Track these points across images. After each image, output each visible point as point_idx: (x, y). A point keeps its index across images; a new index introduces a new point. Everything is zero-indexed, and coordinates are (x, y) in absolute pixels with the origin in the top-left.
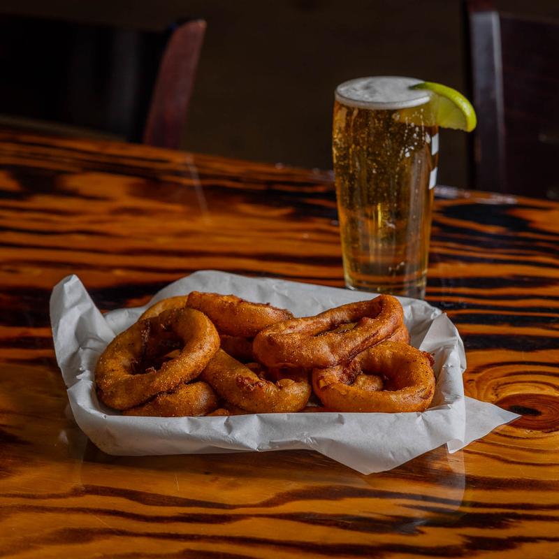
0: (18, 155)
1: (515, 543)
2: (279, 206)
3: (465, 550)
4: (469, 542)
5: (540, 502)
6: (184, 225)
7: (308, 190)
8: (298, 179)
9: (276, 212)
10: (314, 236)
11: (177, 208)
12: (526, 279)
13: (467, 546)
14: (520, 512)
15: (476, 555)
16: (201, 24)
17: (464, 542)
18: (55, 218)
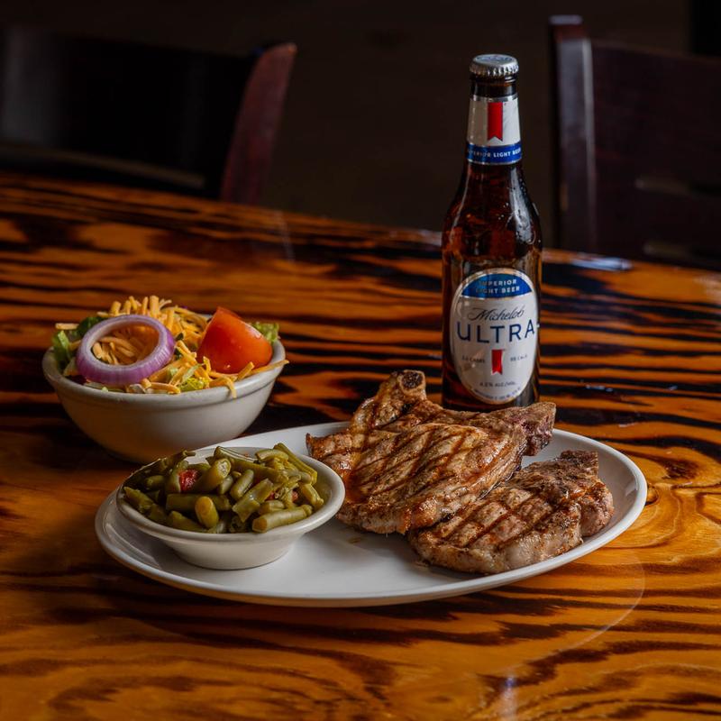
0: (27, 203)
1: (559, 631)
2: (320, 263)
3: (502, 638)
4: (507, 629)
5: (590, 588)
6: (211, 282)
7: (355, 245)
8: (345, 233)
9: (316, 270)
10: (358, 297)
11: (204, 263)
12: (595, 347)
13: (504, 633)
14: (566, 598)
15: (513, 643)
16: (291, 49)
17: (501, 629)
18: (65, 273)
